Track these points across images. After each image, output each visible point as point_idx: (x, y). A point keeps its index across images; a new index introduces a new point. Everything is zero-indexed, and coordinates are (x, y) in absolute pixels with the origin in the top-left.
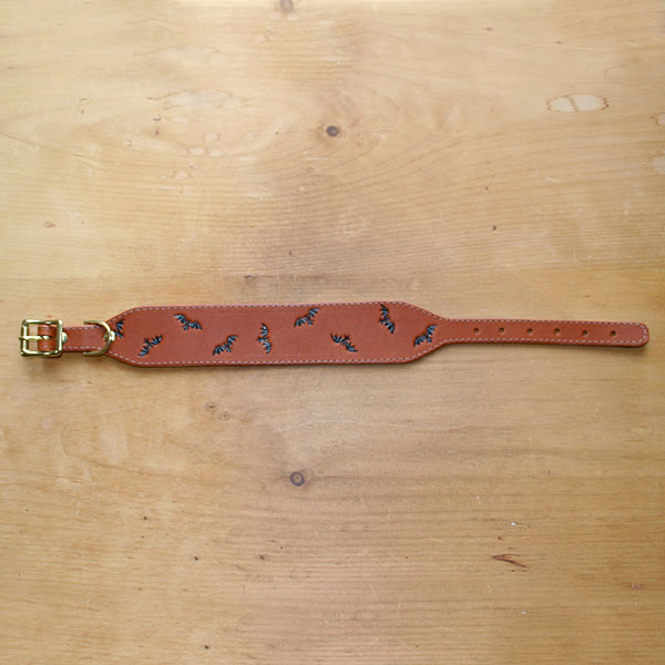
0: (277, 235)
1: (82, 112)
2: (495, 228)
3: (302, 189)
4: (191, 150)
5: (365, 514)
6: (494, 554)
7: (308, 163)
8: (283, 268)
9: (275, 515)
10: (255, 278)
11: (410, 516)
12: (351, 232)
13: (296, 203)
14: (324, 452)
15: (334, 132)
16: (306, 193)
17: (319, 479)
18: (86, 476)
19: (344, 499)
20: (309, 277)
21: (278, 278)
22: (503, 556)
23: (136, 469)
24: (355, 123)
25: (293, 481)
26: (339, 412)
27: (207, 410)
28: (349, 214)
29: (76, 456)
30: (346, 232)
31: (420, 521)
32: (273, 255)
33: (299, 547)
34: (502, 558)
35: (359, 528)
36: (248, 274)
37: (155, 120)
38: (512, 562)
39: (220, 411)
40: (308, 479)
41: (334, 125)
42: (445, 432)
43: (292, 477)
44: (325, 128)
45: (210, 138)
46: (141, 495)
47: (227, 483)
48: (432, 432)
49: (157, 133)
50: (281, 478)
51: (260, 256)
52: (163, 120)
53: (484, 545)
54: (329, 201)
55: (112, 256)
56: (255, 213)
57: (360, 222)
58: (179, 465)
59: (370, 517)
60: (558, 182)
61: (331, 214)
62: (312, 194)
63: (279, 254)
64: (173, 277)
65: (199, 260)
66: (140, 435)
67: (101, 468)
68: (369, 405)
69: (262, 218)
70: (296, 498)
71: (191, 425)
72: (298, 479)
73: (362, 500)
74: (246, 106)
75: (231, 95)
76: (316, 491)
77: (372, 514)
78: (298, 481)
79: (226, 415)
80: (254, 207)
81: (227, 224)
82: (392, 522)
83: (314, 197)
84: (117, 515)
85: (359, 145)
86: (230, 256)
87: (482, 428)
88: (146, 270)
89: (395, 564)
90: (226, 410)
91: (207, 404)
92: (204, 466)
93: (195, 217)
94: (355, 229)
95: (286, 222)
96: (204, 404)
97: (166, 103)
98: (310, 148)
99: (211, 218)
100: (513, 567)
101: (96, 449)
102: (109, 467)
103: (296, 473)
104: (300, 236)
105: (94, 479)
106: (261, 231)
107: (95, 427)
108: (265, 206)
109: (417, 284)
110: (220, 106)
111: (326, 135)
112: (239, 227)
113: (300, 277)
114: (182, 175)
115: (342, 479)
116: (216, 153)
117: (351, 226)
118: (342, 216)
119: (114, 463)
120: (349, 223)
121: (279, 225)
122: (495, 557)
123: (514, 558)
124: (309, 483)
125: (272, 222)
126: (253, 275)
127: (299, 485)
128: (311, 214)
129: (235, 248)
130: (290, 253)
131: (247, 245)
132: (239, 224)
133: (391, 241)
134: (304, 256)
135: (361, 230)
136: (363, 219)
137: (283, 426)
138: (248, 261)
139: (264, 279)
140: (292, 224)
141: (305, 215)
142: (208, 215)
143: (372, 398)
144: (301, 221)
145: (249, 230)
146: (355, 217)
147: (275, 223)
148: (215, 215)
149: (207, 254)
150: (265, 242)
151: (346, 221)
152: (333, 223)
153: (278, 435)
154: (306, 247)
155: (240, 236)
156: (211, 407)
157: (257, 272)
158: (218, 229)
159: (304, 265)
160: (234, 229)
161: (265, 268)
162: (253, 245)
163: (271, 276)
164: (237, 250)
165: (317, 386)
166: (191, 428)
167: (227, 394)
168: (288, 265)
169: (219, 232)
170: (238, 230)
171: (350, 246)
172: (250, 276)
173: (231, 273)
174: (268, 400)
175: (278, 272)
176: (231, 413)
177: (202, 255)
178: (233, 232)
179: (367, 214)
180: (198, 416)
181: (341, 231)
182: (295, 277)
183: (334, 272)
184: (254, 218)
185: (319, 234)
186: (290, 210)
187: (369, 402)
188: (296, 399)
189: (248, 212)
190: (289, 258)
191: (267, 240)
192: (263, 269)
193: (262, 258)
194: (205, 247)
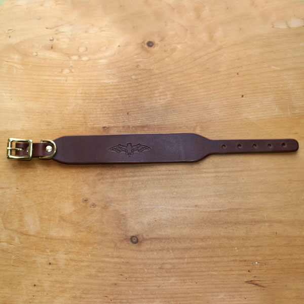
0: (120, 103)
1: (10, 37)
2: (243, 96)
3: (134, 77)
4: (71, 57)
5: (173, 259)
6: (246, 280)
7: (137, 62)
8: (124, 122)
9: (123, 260)
10: (108, 128)
11: (198, 260)
12: (161, 101)
13: (130, 86)
14: (149, 224)
15: (151, 44)
16: (136, 79)
17: (146, 240)
18: (17, 241)
19: (161, 250)
21: (121, 128)
22: (251, 281)
23: (44, 236)
24: (162, 39)
25: (132, 241)
26: (157, 202)
27: (83, 202)
28: (160, 90)
29: (11, 230)
30: (159, 101)
31: (204, 262)
32: (118, 114)
33: (136, 278)
34: (251, 282)
35: (169, 266)
36: (104, 126)
37: (51, 40)
38: (256, 284)
39: (90, 203)
40: (140, 239)
41: (151, 40)
42: (216, 212)
43: (132, 238)
44: (146, 42)
45: (82, 50)
46: (48, 251)
47: (95, 243)
48: (209, 212)
49: (52, 48)
50: (125, 239)
51: (111, 115)
52: (55, 41)
53: (240, 275)
54: (149, 84)
55: (29, 118)
56: (108, 91)
57: (166, 95)
58: (68, 234)
59: (175, 261)
60: (278, 69)
61: (151, 91)
62: (140, 80)
63: (121, 114)
64: (63, 128)
65: (77, 119)
66: (46, 217)
67: (25, 236)
68: (174, 197)
69: (112, 94)
70: (134, 250)
71: (74, 211)
72: (135, 240)
73: (171, 251)
74: (101, 31)
75: (93, 25)
76: (145, 246)
77: (177, 258)
78: (135, 241)
79: (94, 205)
80: (106, 88)
81: (92, 98)
82: (187, 263)
83: (140, 82)
84: (34, 262)
85: (165, 51)
86: (94, 116)
87: (237, 209)
88: (47, 125)
89: (189, 287)
90: (94, 202)
91: (83, 199)
92: (82, 233)
93: (74, 95)
94: (164, 99)
95: (125, 96)
96: (81, 199)
97: (57, 30)
98: (137, 54)
99: (83, 95)
100: (257, 288)
101: (21, 226)
102: (30, 235)
103: (133, 236)
104: (133, 103)
105: (21, 243)
106: (111, 102)
107: (21, 213)
108: (113, 87)
109: (199, 129)
110: (86, 32)
111: (146, 46)
112: (99, 99)
113: (133, 127)
114: (66, 71)
115: (159, 239)
116: (85, 58)
117: (162, 97)
118: (157, 92)
119: (32, 233)
120: (160, 96)
121: (121, 98)
122: (246, 282)
123: (257, 282)
124: (141, 242)
125: (117, 96)
126: (108, 126)
127: (135, 243)
128: (139, 91)
129: (97, 111)
130: (128, 113)
131: (104, 109)
132: (99, 98)
133: (184, 105)
134: (135, 115)
135: (167, 100)
136: (168, 93)
137: (126, 210)
138: (104, 118)
139: (114, 128)
140: (129, 97)
141: (136, 92)
142: (82, 93)
143: (175, 193)
144: (134, 95)
145: (105, 101)
146: (164, 92)
147: (119, 97)
148: (85, 93)
149: (82, 115)
150: (114, 108)
151: (159, 95)
152: (151, 96)
153: (123, 215)
154: (137, 110)
155: (100, 105)
156: (86, 201)
157: (110, 125)
158: (87, 101)
159: (136, 120)
160: (96, 101)
161: (114, 122)
162: (107, 110)
163: (117, 127)
164: (98, 113)
165: (145, 187)
166: (74, 212)
167: (94, 193)
168: (127, 120)
169: (88, 103)
170: (98, 101)
171: (161, 109)
172: (105, 127)
173: (95, 126)
174: (117, 196)
175: (121, 124)
176: (97, 204)
177: (78, 116)
178: (96, 103)
179: (170, 90)
180: (79, 206)
181: (156, 100)
182: (131, 127)
183: (152, 123)
184: (107, 94)
185: (144, 102)
186: (127, 89)
187: (174, 196)
188: (133, 195)
189: (104, 91)
190: (127, 116)
191: (115, 107)
192: (113, 123)
193: (112, 117)
194: (80, 111)
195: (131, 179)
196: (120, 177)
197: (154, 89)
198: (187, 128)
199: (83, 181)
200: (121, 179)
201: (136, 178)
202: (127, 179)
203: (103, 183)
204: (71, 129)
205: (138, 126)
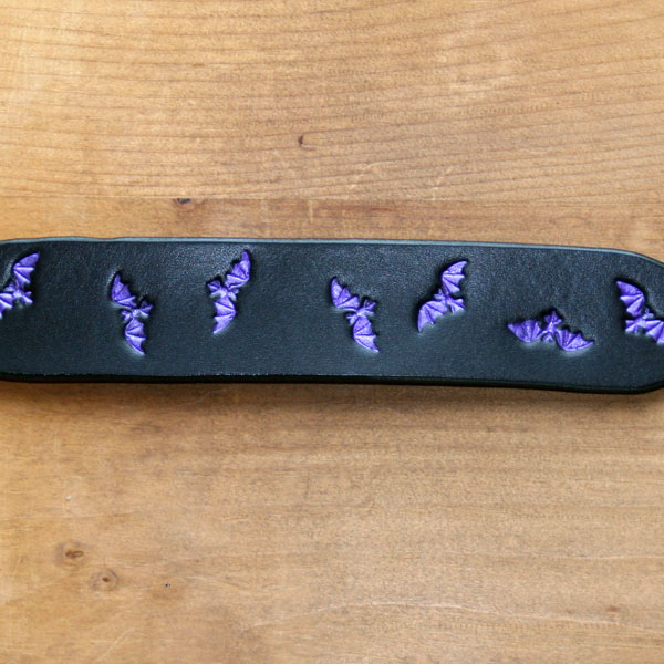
0: (265, 89)
8: (278, 180)
10: (202, 205)
12: (468, 87)
13: (320, 5)
20: (350, 207)
21: (265, 209)
26: (421, 579)
27: (59, 562)
28: (464, 36)
30: (454, 87)
32: (255, 143)
36: (183, 194)
39: (94, 565)
51: (218, 145)
57: (492, 60)
63: (269, 142)
65: (51, 153)
68: (505, 562)
69: (229, 43)
71: (13, 603)
79: (111, 579)
81: (130, 56)
86: (135, 143)
90: (112, 563)
91: (60, 547)
93: (42, 35)
95: (293, 55)
96: (50, 544)
99: (87, 39)
104: (330, 91)
106: (221, 79)
109: (647, 234)
112: (163, 65)
113: (323, 205)
117: (470, 71)
118: (448, 41)
120: (464, 63)
121: (274, 63)
125: (252, 55)
126: (200, 198)
128: (361, 36)
129: (150, 123)
130: (301, 141)
131: (184, 115)
132: (161, 58)
133: (578, 113)
134: (336, 149)
135: (495, 82)
136: (503, 51)
137: (267, 611)
138: (184, 158)
139: (228, 208)
140: (309, 61)
141: (344, 36)
142: (80, 31)
143: (512, 542)
144: (332, 52)
145: (192, 73)
146: (483, 44)
147: (263, 55)
148: (98, 31)
149: (74, 138)
150: (231, 109)
151: (455, 56)
152: (420, 60)
153: (252, 636)
154: (344, 124)
155: (166, 91)
156: (71, 554)
157: (209, 190)
158: (105, 70)
159: (338, 174)
160: (149, 70)
161: (231, 178)
162: (201, 116)
163: (244, 203)
164: (156, 128)
165: (363, 504)
166: (12, 610)
167: (118, 518)
168: (293, 173)
169: (106, 77)
170: (159, 74)
171: (465, 125)
172: (188, 200)
173: (137, 192)
174: (227, 539)
175: (264, 192)
176: (126, 573)
177: (56, 138)
178: (147, 79)
179: (515, 38)
180: (36, 578)
181: (440, 83)
182: (310, 203)
183: (420, 194)
184: (205, 42)
185: (380, 88)
186: (304, 23)
187: (505, 553)
188: (303, 539)
189: (189, 25)
190: (296, 152)
191: (238, 103)
192: (224, 183)
193: (223, 151)
194: (68, 118)
195: (298, 458)
196: (246, 449)
197: (439, 25)
198: (589, 224)
199: (66, 460)
200: (251, 460)
201: (321, 458)
202: (279, 458)
203: (159, 475)
204: (21, 203)
205: (342, 206)
